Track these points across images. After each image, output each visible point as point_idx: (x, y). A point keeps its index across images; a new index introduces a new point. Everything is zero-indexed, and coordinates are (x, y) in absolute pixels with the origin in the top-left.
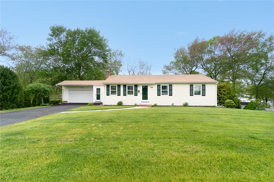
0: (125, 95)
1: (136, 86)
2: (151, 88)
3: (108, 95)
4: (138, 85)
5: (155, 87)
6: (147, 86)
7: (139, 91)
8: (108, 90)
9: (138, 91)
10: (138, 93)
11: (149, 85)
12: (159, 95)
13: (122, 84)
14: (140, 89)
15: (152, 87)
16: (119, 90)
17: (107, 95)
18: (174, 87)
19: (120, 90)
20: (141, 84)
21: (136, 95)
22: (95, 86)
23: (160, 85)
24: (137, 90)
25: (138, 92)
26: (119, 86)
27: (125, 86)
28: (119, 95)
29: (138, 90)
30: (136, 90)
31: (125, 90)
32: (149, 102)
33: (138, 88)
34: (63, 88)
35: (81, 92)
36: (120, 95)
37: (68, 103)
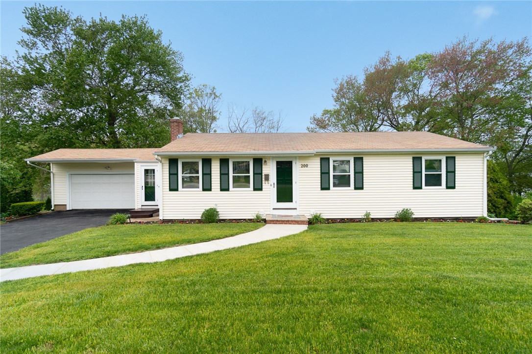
0: (224, 188)
1: (259, 161)
2: (303, 168)
3: (173, 188)
4: (265, 157)
5: (315, 166)
6: (290, 164)
7: (267, 177)
8: (173, 175)
9: (263, 177)
10: (263, 182)
11: (296, 157)
12: (325, 187)
13: (216, 157)
14: (270, 169)
15: (306, 166)
16: (207, 175)
17: (171, 190)
18: (369, 165)
19: (210, 174)
20: (272, 157)
21: (258, 188)
22: (140, 164)
23: (329, 159)
24: (261, 174)
25: (263, 179)
26: (207, 162)
27: (224, 162)
28: (207, 188)
29: (265, 175)
30: (258, 174)
31: (224, 174)
32: (296, 209)
33: (263, 166)
34: (54, 169)
35: (105, 179)
36: (210, 190)
37: (68, 209)
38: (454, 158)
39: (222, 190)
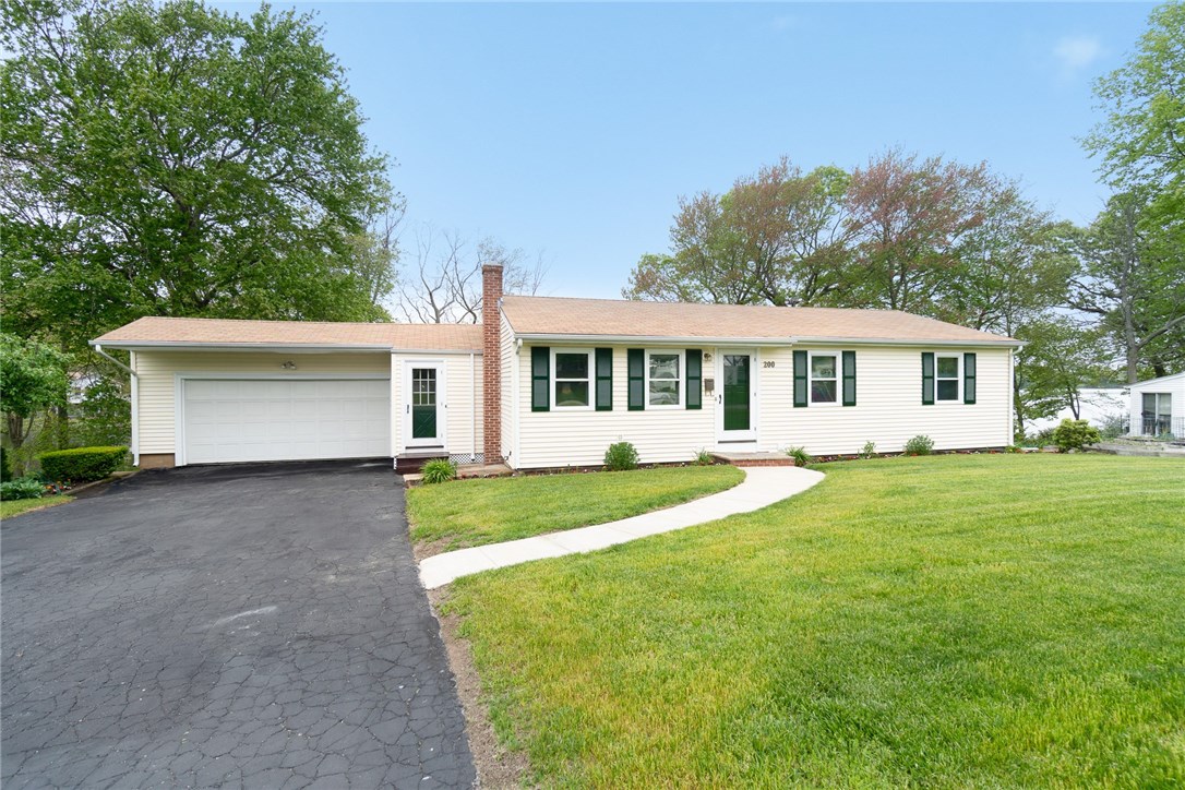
0: (636, 405)
1: (695, 355)
2: (768, 369)
3: (540, 406)
4: (706, 347)
5: (785, 363)
6: (746, 360)
7: (710, 385)
8: (539, 378)
9: (703, 384)
10: (703, 393)
11: (755, 349)
12: (799, 403)
13: (620, 345)
14: (714, 370)
15: (771, 364)
16: (605, 379)
17: (535, 409)
18: (863, 361)
19: (610, 378)
20: (719, 347)
21: (694, 404)
23: (806, 353)
24: (700, 378)
25: (703, 388)
26: (604, 354)
27: (635, 355)
28: (604, 406)
29: (706, 381)
30: (694, 378)
31: (635, 379)
32: (755, 441)
33: (703, 365)
35: (277, 391)
36: (609, 408)
37: (178, 463)
38: (974, 355)
39: (631, 408)
